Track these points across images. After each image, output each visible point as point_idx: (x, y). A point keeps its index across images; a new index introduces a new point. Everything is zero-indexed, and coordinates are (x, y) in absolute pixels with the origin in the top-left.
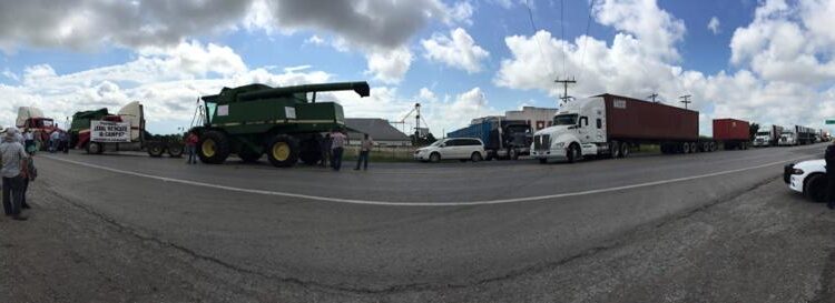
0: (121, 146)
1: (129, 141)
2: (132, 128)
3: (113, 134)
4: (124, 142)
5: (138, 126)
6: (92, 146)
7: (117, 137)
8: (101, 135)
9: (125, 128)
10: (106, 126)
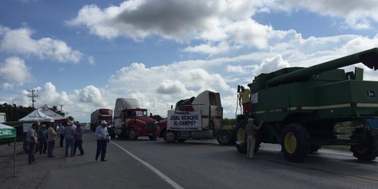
0: (193, 134)
1: (200, 129)
2: (203, 117)
3: (186, 123)
4: (196, 130)
5: (208, 114)
6: (168, 134)
7: (190, 126)
8: (175, 124)
9: (196, 117)
10: (180, 116)
